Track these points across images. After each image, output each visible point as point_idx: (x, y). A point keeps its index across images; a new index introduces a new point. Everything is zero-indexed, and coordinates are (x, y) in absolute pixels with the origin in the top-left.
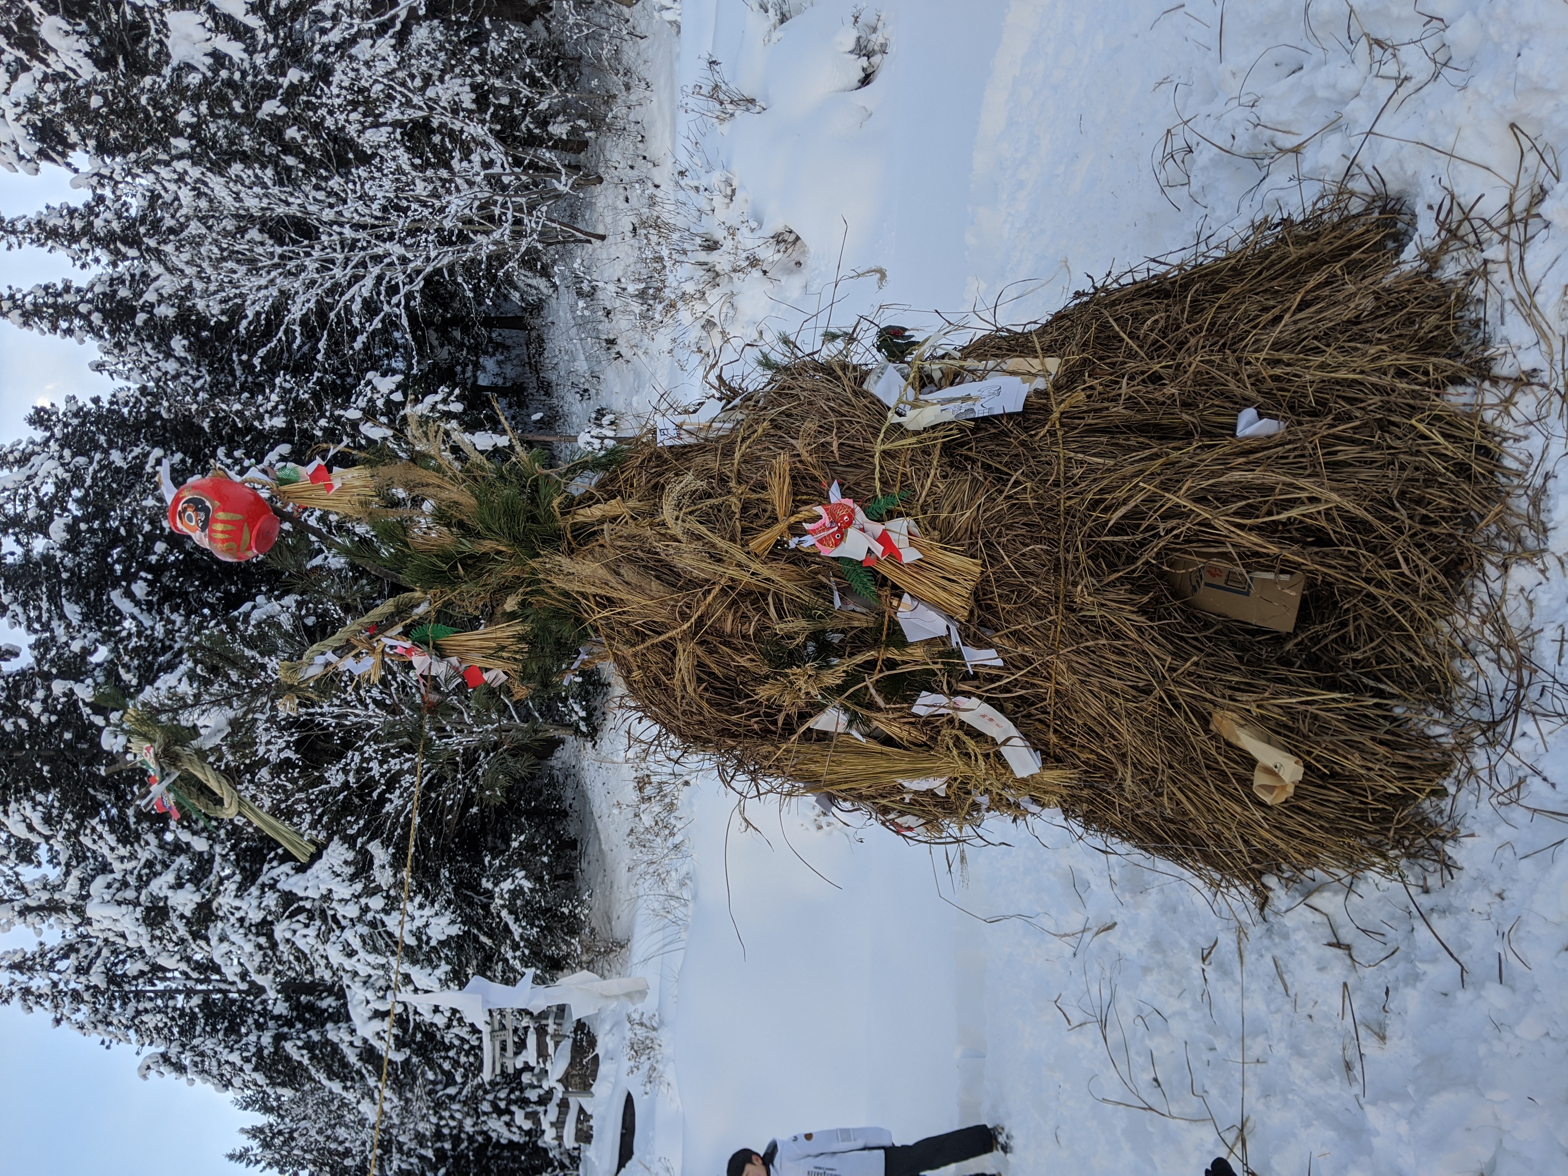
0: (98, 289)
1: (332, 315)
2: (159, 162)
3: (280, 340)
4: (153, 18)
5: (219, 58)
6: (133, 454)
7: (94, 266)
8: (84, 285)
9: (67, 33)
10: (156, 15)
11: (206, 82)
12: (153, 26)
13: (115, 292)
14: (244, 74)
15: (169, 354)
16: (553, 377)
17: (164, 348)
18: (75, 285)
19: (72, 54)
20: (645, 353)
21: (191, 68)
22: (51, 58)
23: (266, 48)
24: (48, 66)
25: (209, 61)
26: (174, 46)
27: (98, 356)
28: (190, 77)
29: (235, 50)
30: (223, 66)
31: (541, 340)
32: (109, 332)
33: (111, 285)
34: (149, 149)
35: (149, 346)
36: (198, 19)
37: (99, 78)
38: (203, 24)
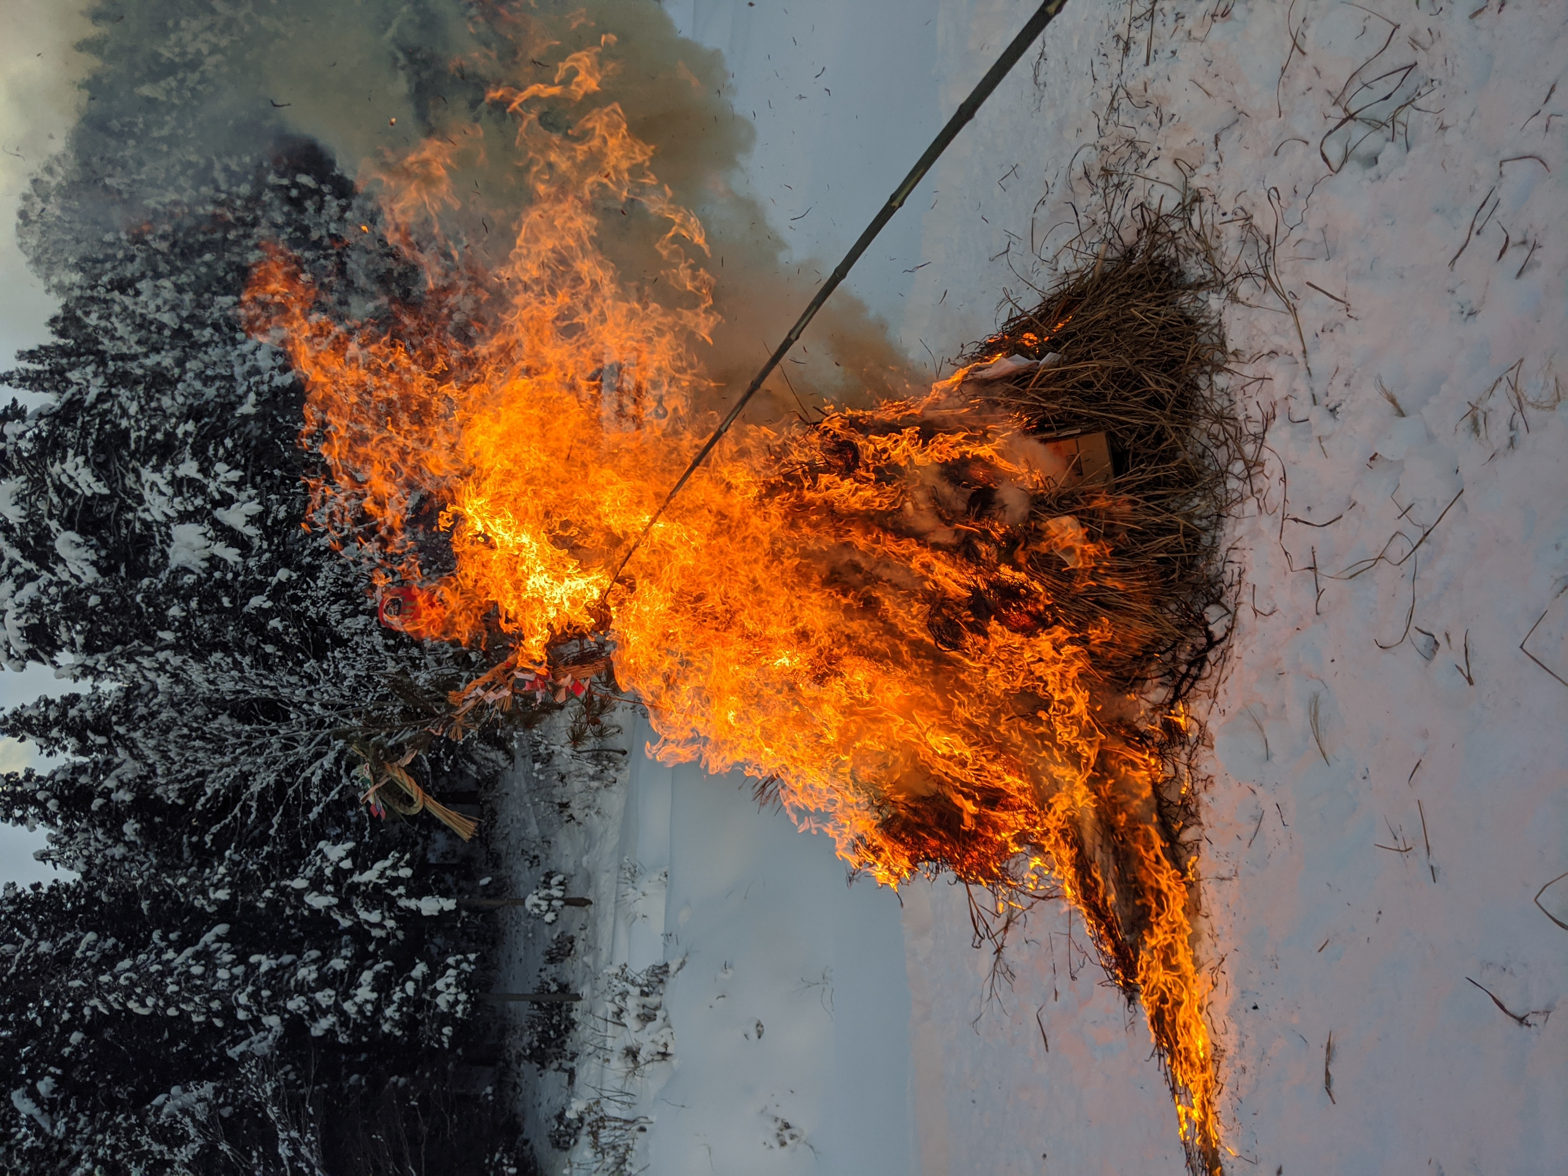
0: (58, 777)
1: (290, 791)
2: (143, 654)
3: (235, 818)
4: (159, 531)
5: (214, 562)
6: (65, 939)
7: (60, 753)
8: (45, 774)
9: (78, 545)
10: (163, 529)
11: (199, 582)
12: (158, 538)
13: (76, 780)
14: (236, 575)
15: (118, 838)
16: (502, 847)
17: (115, 834)
18: (37, 773)
19: (79, 563)
20: (598, 813)
21: (187, 571)
22: (59, 569)
23: (261, 552)
24: (54, 574)
25: (205, 565)
26: (175, 552)
27: (44, 844)
28: (186, 579)
29: (231, 555)
30: (217, 569)
31: (494, 813)
32: (62, 819)
33: (73, 773)
34: (136, 643)
35: (99, 832)
36: (201, 530)
37: (101, 581)
38: (205, 534)
